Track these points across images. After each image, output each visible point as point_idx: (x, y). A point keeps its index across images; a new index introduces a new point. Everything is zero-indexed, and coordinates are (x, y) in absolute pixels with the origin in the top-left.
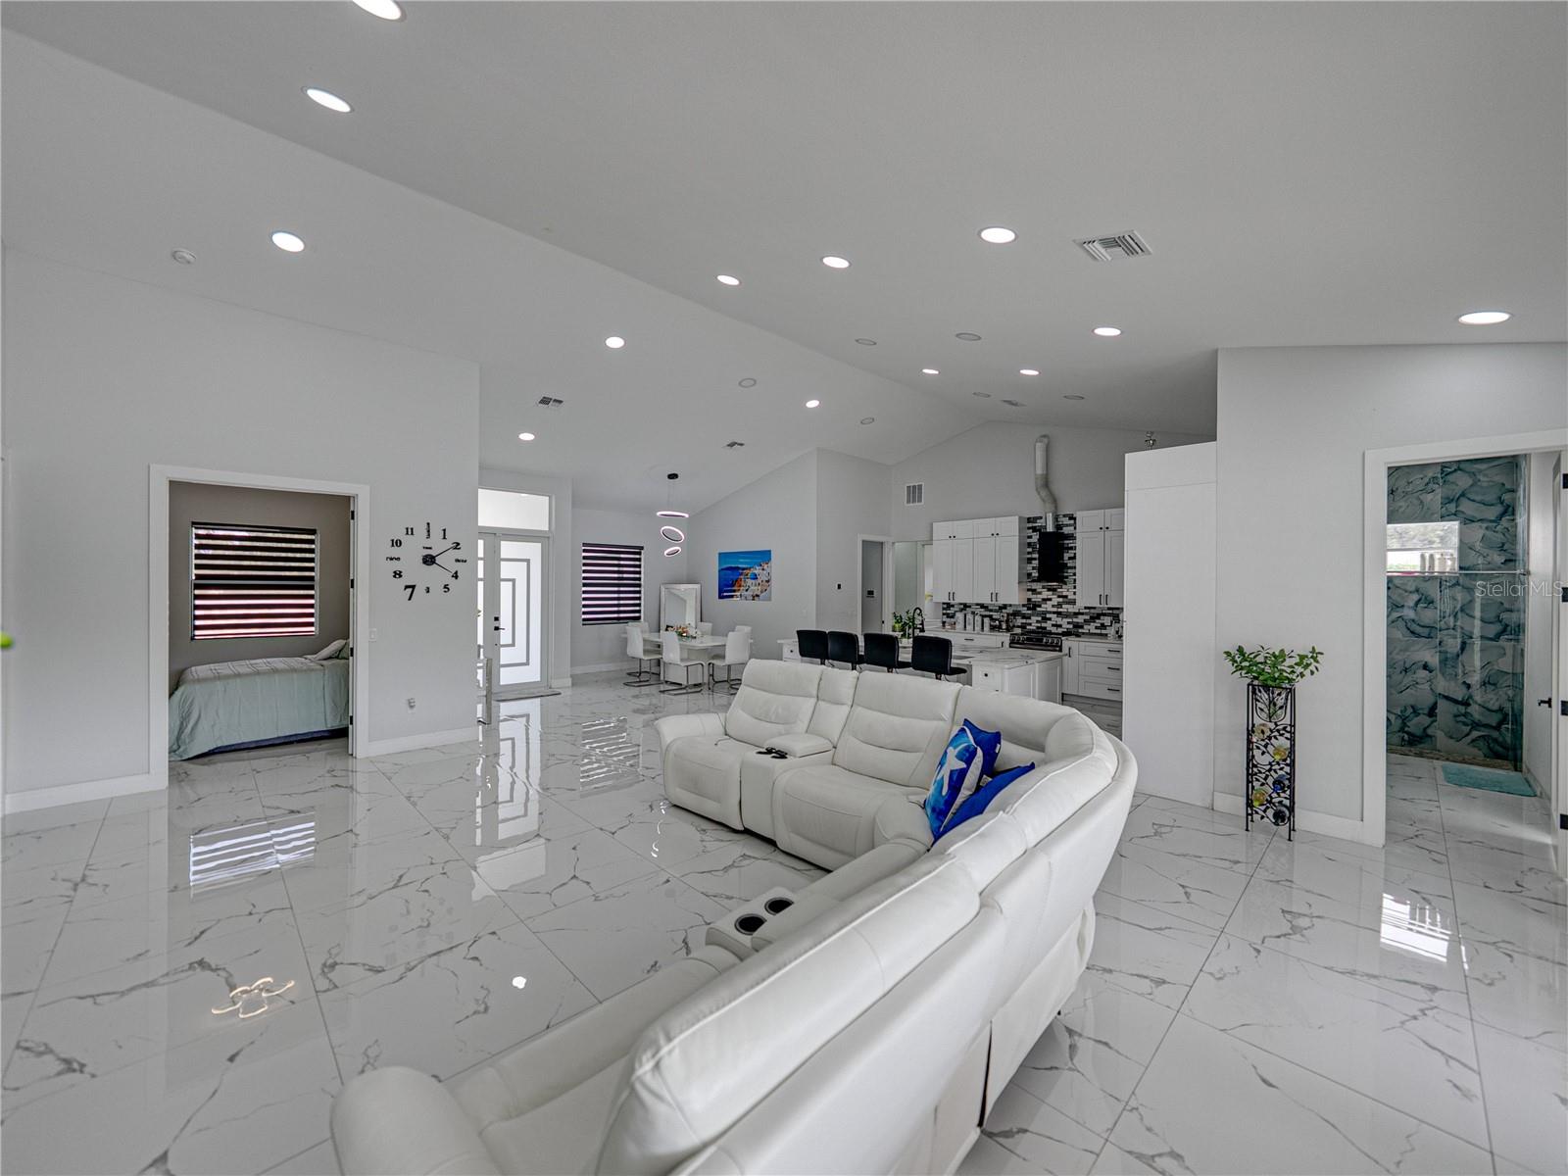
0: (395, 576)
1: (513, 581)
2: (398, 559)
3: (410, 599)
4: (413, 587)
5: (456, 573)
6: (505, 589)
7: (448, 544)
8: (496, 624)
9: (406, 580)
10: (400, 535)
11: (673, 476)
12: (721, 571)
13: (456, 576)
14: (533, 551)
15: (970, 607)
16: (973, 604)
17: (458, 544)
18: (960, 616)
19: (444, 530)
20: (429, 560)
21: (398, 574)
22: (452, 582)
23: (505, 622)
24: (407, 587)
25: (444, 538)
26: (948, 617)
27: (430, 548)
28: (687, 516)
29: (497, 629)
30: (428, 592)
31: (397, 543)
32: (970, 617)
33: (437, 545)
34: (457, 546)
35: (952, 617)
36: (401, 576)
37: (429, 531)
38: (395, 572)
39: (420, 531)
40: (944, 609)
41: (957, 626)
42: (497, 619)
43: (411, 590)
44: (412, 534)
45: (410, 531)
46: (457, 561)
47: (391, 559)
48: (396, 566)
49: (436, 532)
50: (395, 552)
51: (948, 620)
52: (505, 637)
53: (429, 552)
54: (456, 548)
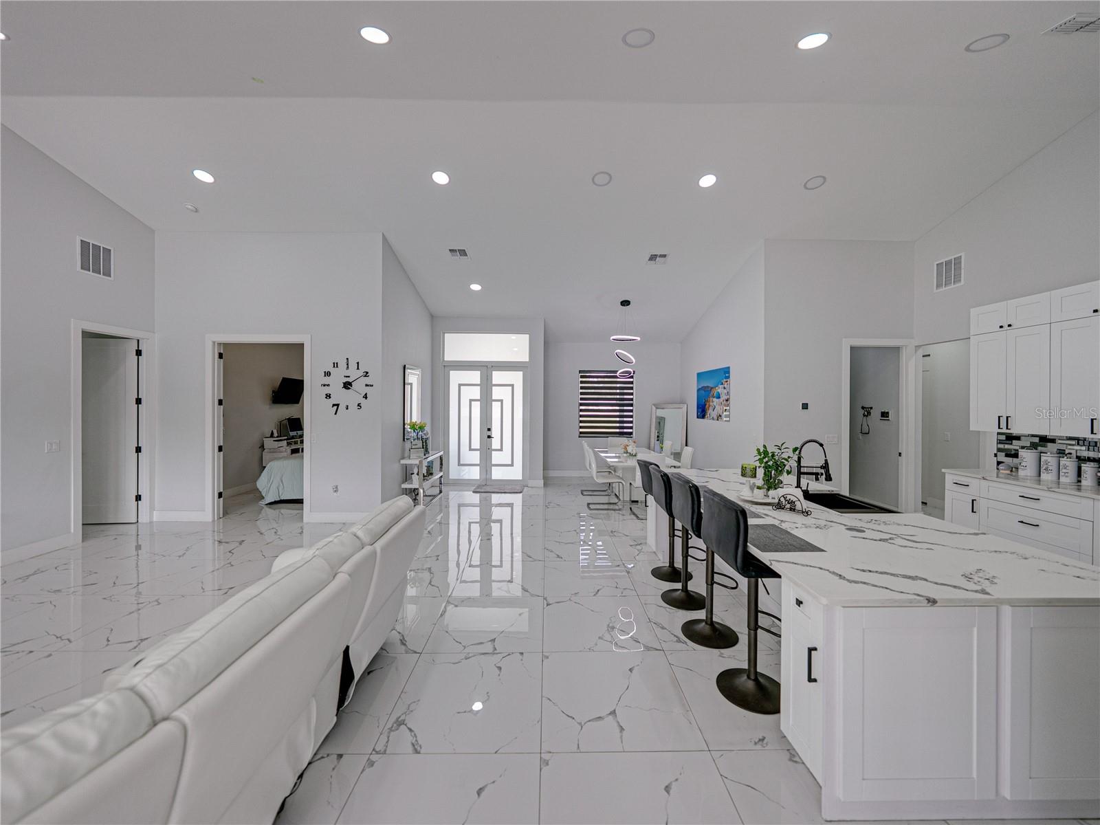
0: (326, 398)
1: (501, 401)
2: (328, 385)
3: (336, 414)
4: (338, 405)
5: (366, 394)
6: (496, 407)
7: (360, 373)
8: (489, 433)
9: (333, 400)
10: (330, 368)
11: (625, 303)
12: (698, 390)
13: (366, 397)
14: (517, 378)
15: (1053, 441)
16: (1061, 438)
17: (367, 373)
18: (1027, 457)
19: (358, 363)
20: (347, 385)
21: (328, 396)
22: (363, 401)
23: (495, 432)
24: (334, 405)
25: (358, 369)
26: (1007, 455)
27: (349, 377)
28: (639, 339)
29: (489, 437)
30: (347, 409)
31: (328, 374)
32: (1049, 459)
33: (354, 374)
34: (366, 374)
35: (1016, 455)
36: (330, 397)
37: (348, 364)
38: (326, 395)
39: (342, 364)
40: (1000, 442)
41: (1021, 473)
42: (489, 430)
43: (336, 407)
44: (337, 367)
45: (336, 365)
46: (367, 385)
47: (324, 385)
48: (327, 390)
49: (353, 365)
50: (327, 380)
51: (1009, 460)
52: (495, 443)
53: (347, 379)
54: (365, 376)
